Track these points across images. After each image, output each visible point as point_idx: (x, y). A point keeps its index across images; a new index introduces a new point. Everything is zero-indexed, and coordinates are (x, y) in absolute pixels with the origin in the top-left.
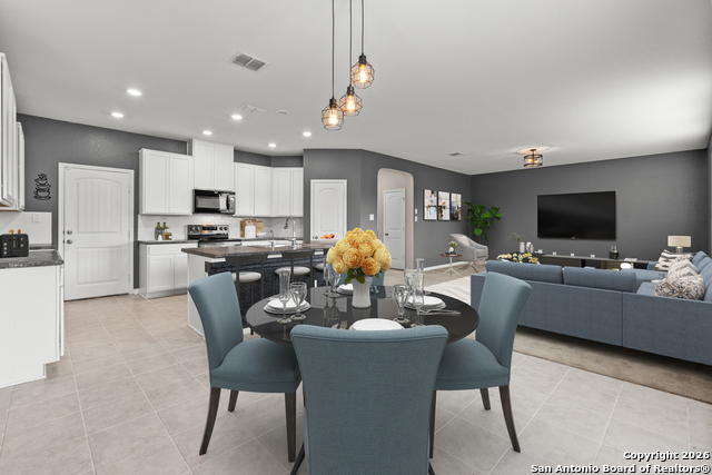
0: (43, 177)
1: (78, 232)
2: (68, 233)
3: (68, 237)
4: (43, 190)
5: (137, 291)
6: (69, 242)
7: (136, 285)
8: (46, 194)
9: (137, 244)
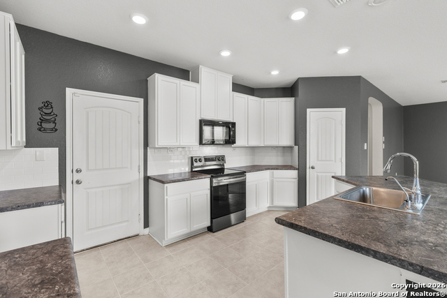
0: (48, 104)
1: (88, 170)
2: (77, 171)
3: (77, 177)
4: (48, 121)
5: (147, 231)
6: (78, 182)
7: (146, 225)
8: (52, 125)
9: (147, 179)
